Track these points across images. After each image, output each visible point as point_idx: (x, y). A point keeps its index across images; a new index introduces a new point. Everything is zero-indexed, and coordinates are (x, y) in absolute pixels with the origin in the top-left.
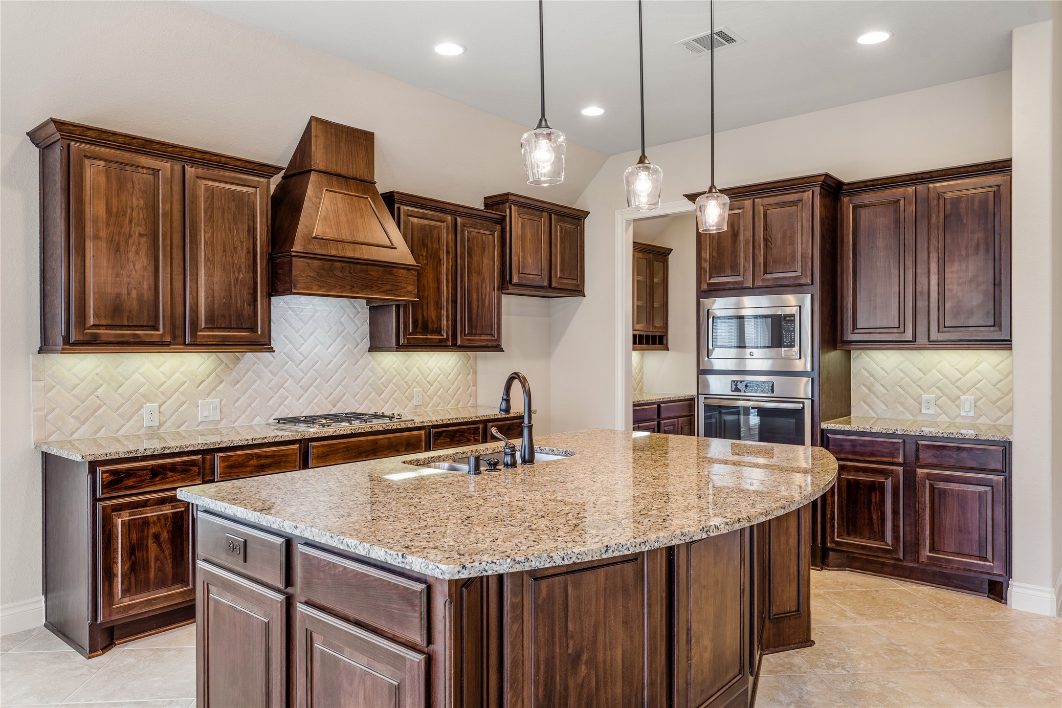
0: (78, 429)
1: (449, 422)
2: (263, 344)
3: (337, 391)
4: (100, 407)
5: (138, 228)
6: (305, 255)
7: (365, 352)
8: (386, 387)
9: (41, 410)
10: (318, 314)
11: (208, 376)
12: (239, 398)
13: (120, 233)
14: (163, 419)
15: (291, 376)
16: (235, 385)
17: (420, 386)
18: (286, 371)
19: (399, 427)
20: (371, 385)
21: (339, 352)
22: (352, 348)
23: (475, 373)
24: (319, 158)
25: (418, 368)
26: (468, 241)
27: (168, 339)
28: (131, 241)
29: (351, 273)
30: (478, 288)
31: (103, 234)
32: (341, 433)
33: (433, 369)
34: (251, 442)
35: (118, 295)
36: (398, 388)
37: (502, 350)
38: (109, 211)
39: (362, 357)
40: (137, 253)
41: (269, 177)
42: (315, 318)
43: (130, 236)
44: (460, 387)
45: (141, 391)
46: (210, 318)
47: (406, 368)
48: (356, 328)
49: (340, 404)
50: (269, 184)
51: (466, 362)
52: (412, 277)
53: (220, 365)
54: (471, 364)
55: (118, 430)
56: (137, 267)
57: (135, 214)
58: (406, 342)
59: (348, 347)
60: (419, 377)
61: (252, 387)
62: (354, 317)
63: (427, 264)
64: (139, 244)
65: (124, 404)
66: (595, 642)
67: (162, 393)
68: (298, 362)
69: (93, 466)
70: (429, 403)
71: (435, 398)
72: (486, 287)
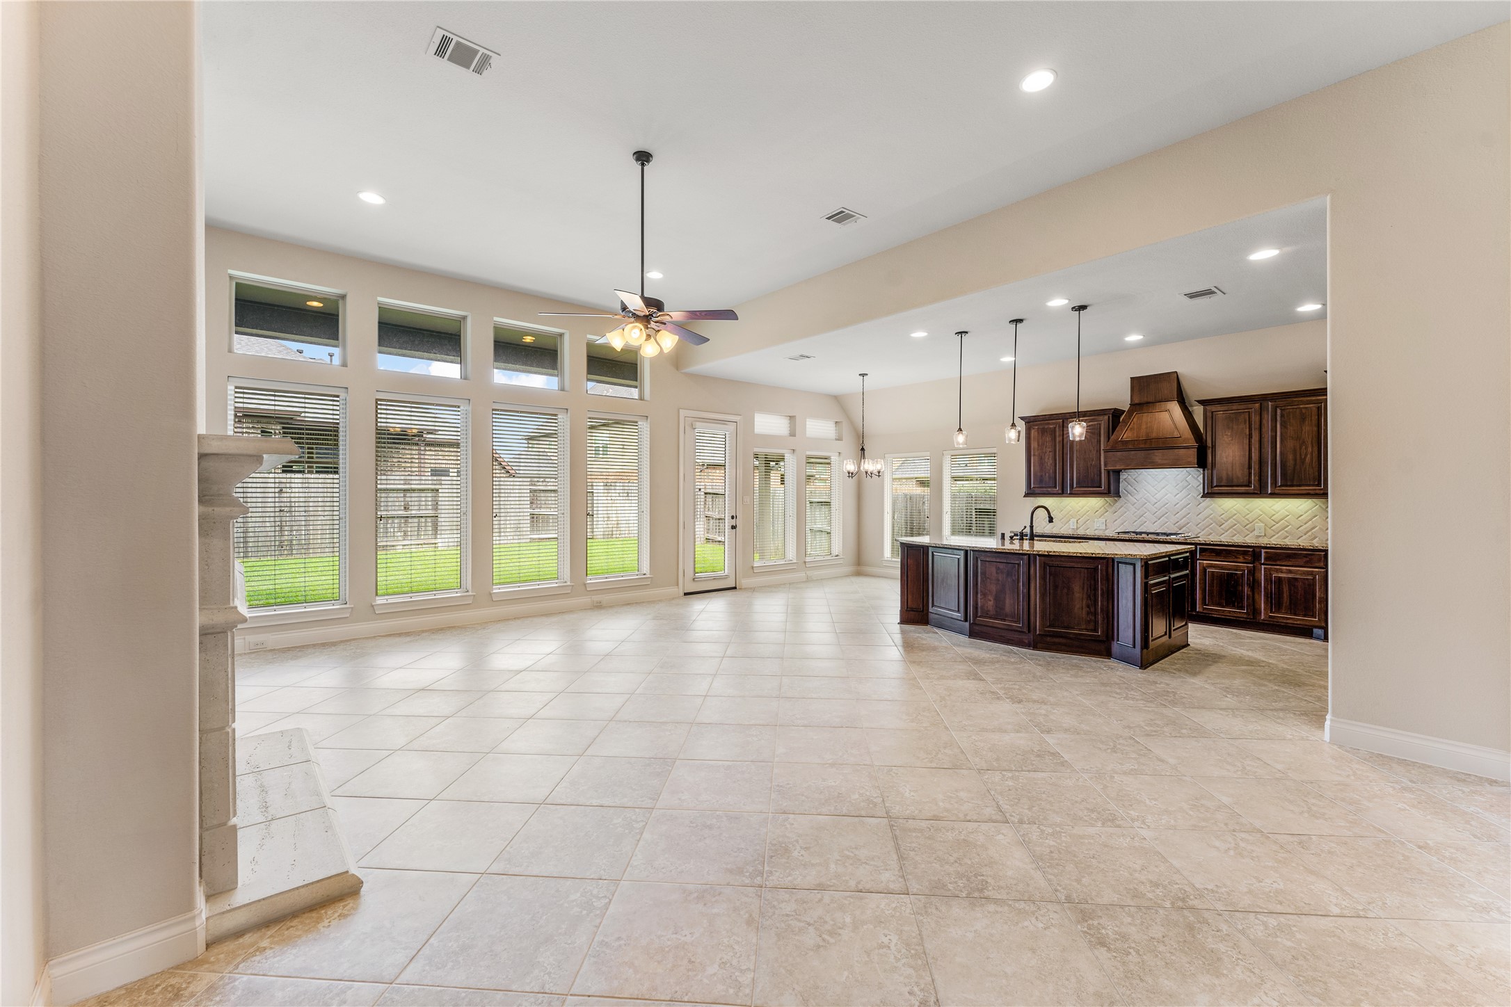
2: (1106, 493)
5: (1049, 449)
6: (1111, 451)
7: (1202, 498)
8: (1226, 521)
11: (1100, 508)
12: (1116, 520)
13: (1042, 452)
16: (1113, 511)
17: (1262, 522)
20: (1211, 519)
21: (1185, 497)
25: (1260, 510)
27: (1060, 492)
31: (1037, 454)
36: (1238, 522)
41: (1107, 414)
43: (1046, 453)
45: (1070, 513)
46: (1079, 483)
47: (1248, 509)
48: (1196, 485)
49: (1184, 528)
50: (1108, 417)
52: (1192, 452)
56: (1049, 465)
57: (1048, 444)
58: (1210, 491)
59: (1189, 496)
60: (1262, 517)
62: (1195, 479)
64: (1049, 455)
65: (1063, 518)
67: (1079, 515)
70: (1274, 535)
71: (1281, 533)
72: (1306, 448)
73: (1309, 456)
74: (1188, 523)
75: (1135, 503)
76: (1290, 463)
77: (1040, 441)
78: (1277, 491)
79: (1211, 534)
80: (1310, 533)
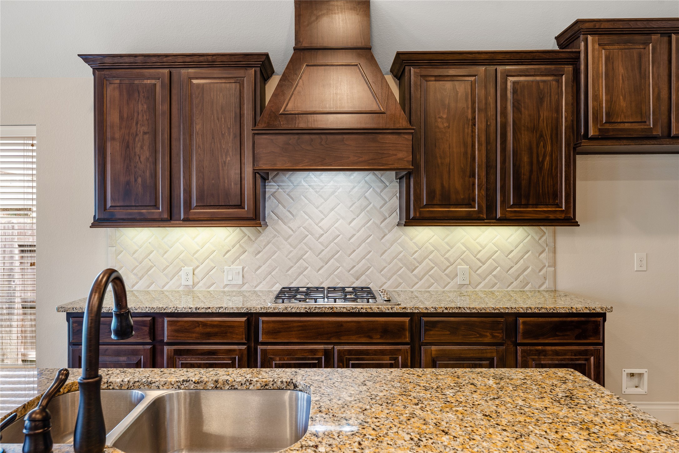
0: (137, 283)
1: (446, 311)
3: (361, 264)
4: (151, 267)
5: (143, 128)
7: (394, 227)
8: (420, 263)
10: (340, 190)
11: (233, 247)
12: (260, 267)
13: (129, 133)
14: (196, 280)
15: (310, 249)
16: (256, 255)
18: (305, 244)
19: (369, 311)
20: (400, 260)
22: (378, 222)
23: (555, 252)
24: (302, 35)
25: (463, 244)
26: (515, 91)
28: (137, 139)
29: (322, 145)
31: (117, 136)
32: (294, 311)
33: (486, 245)
34: (194, 311)
35: (128, 183)
36: (436, 264)
37: (578, 224)
38: (121, 118)
39: (390, 231)
40: (142, 147)
42: (337, 193)
43: (137, 135)
44: (528, 268)
45: (180, 257)
46: (201, 197)
47: (447, 244)
48: (383, 202)
49: (363, 277)
51: (537, 238)
52: (405, 142)
53: (243, 237)
54: (546, 240)
55: (164, 286)
56: (142, 159)
57: (140, 117)
58: (418, 215)
59: (374, 222)
60: (465, 254)
61: (273, 258)
62: (381, 192)
63: (449, 127)
64: (143, 139)
65: (169, 266)
67: (196, 259)
68: (318, 236)
69: (68, 316)
70: (480, 283)
71: (489, 278)
72: (545, 146)
73: (548, 158)
74: (369, 268)
75: (290, 236)
76: (525, 169)
78: (509, 215)
79: (400, 284)
80: (521, 277)
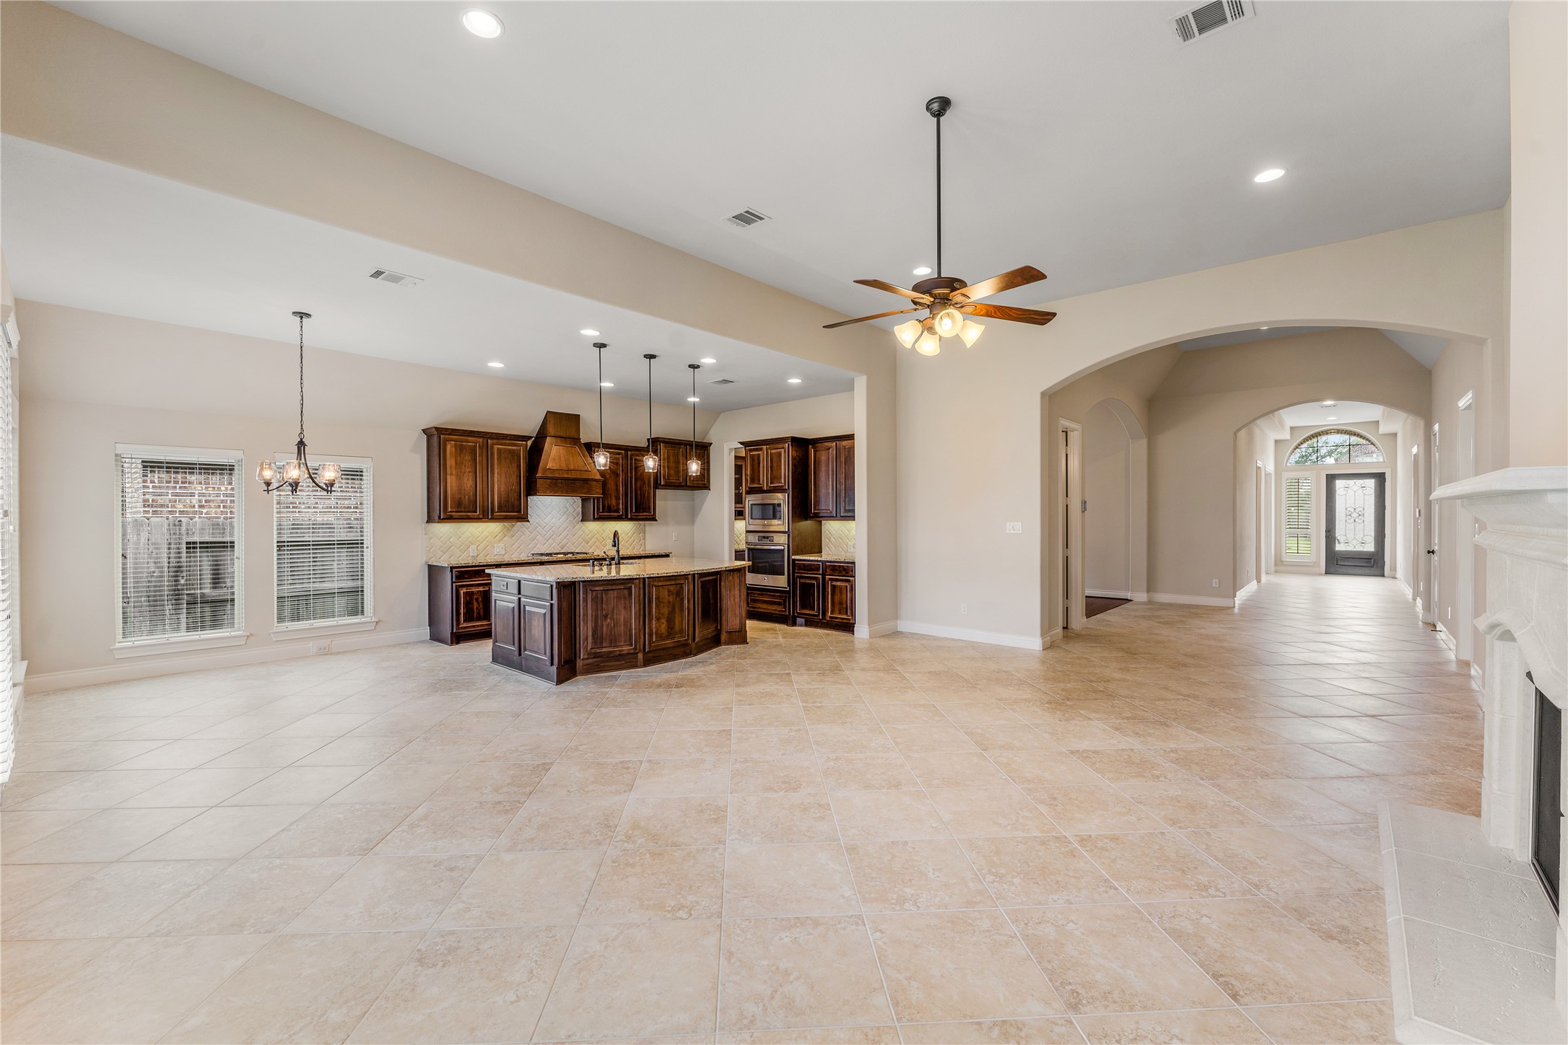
0: (442, 556)
2: (524, 518)
4: (453, 545)
6: (541, 478)
7: (579, 522)
8: (591, 540)
9: (427, 547)
10: (552, 505)
11: (499, 534)
12: (514, 544)
13: (461, 471)
14: (480, 551)
15: (538, 534)
16: (512, 537)
18: (537, 531)
20: (582, 539)
21: (565, 522)
22: (572, 520)
23: (645, 533)
24: (551, 429)
25: (609, 530)
27: (481, 517)
28: (465, 475)
29: (569, 485)
30: (640, 488)
31: (454, 472)
33: (620, 529)
34: (517, 562)
35: (460, 499)
37: (656, 520)
38: (456, 463)
39: (577, 524)
40: (468, 480)
41: (527, 441)
44: (635, 541)
45: (469, 540)
46: (500, 507)
47: (603, 530)
48: (574, 511)
50: (527, 444)
51: (636, 527)
52: (600, 485)
53: (505, 528)
54: (641, 528)
55: (460, 555)
56: (468, 486)
58: (598, 516)
59: (570, 520)
61: (520, 539)
62: (573, 505)
64: (469, 476)
65: (462, 545)
66: (613, 612)
67: (478, 540)
68: (542, 527)
69: (452, 568)
73: (646, 493)
76: (638, 497)
77: (458, 458)
78: (634, 517)
